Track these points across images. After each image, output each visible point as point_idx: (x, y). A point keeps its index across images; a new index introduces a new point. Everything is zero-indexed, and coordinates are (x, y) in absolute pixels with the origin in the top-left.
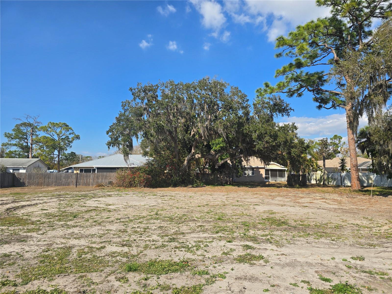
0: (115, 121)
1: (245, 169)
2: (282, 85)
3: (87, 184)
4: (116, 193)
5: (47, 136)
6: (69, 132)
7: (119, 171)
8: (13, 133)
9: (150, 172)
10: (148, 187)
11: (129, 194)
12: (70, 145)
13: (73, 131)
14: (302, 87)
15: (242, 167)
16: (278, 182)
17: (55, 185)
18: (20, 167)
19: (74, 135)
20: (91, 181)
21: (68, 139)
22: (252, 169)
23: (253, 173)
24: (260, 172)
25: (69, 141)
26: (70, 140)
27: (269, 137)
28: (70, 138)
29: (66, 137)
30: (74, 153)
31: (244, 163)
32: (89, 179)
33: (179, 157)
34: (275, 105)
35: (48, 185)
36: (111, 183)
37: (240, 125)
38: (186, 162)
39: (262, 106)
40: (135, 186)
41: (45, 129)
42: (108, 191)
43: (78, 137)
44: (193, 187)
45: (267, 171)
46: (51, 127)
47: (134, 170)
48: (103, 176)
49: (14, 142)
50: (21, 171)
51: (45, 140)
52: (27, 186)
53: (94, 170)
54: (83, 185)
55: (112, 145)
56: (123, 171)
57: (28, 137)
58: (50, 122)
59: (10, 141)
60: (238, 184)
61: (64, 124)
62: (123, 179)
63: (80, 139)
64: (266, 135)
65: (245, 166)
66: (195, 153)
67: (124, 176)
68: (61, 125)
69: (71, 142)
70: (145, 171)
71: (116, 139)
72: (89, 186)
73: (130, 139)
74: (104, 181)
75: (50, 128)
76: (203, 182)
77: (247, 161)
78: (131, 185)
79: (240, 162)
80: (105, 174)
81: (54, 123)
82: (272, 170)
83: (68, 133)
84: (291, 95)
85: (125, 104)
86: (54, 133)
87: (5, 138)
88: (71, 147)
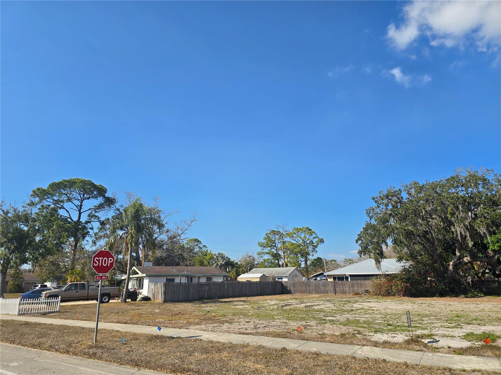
0: (362, 230)
3: (344, 292)
4: (375, 300)
5: (293, 243)
6: (313, 236)
7: (374, 278)
8: (265, 241)
9: (407, 280)
10: (408, 296)
11: (387, 302)
12: (315, 250)
13: (316, 234)
17: (316, 293)
18: (283, 276)
19: (317, 239)
20: (347, 289)
21: (313, 243)
25: (314, 246)
26: (315, 244)
28: (314, 242)
29: (310, 241)
30: (320, 258)
32: (345, 287)
35: (310, 293)
36: (367, 291)
38: (451, 267)
40: (393, 295)
41: (290, 235)
42: (367, 299)
43: (322, 241)
46: (295, 232)
47: (390, 277)
48: (358, 284)
49: (267, 250)
50: (285, 280)
51: (292, 247)
52: (293, 293)
53: (347, 278)
54: (340, 293)
55: (363, 254)
56: (377, 278)
57: (276, 244)
58: (295, 228)
59: (263, 250)
61: (307, 228)
62: (380, 286)
63: (324, 243)
66: (462, 256)
67: (380, 284)
68: (304, 230)
69: (316, 246)
70: (402, 279)
71: (366, 248)
72: (346, 294)
73: (380, 246)
74: (361, 290)
75: (295, 234)
78: (389, 294)
80: (360, 283)
81: (298, 229)
83: (311, 238)
85: (369, 211)
86: (299, 239)
87: (259, 247)
88: (316, 252)
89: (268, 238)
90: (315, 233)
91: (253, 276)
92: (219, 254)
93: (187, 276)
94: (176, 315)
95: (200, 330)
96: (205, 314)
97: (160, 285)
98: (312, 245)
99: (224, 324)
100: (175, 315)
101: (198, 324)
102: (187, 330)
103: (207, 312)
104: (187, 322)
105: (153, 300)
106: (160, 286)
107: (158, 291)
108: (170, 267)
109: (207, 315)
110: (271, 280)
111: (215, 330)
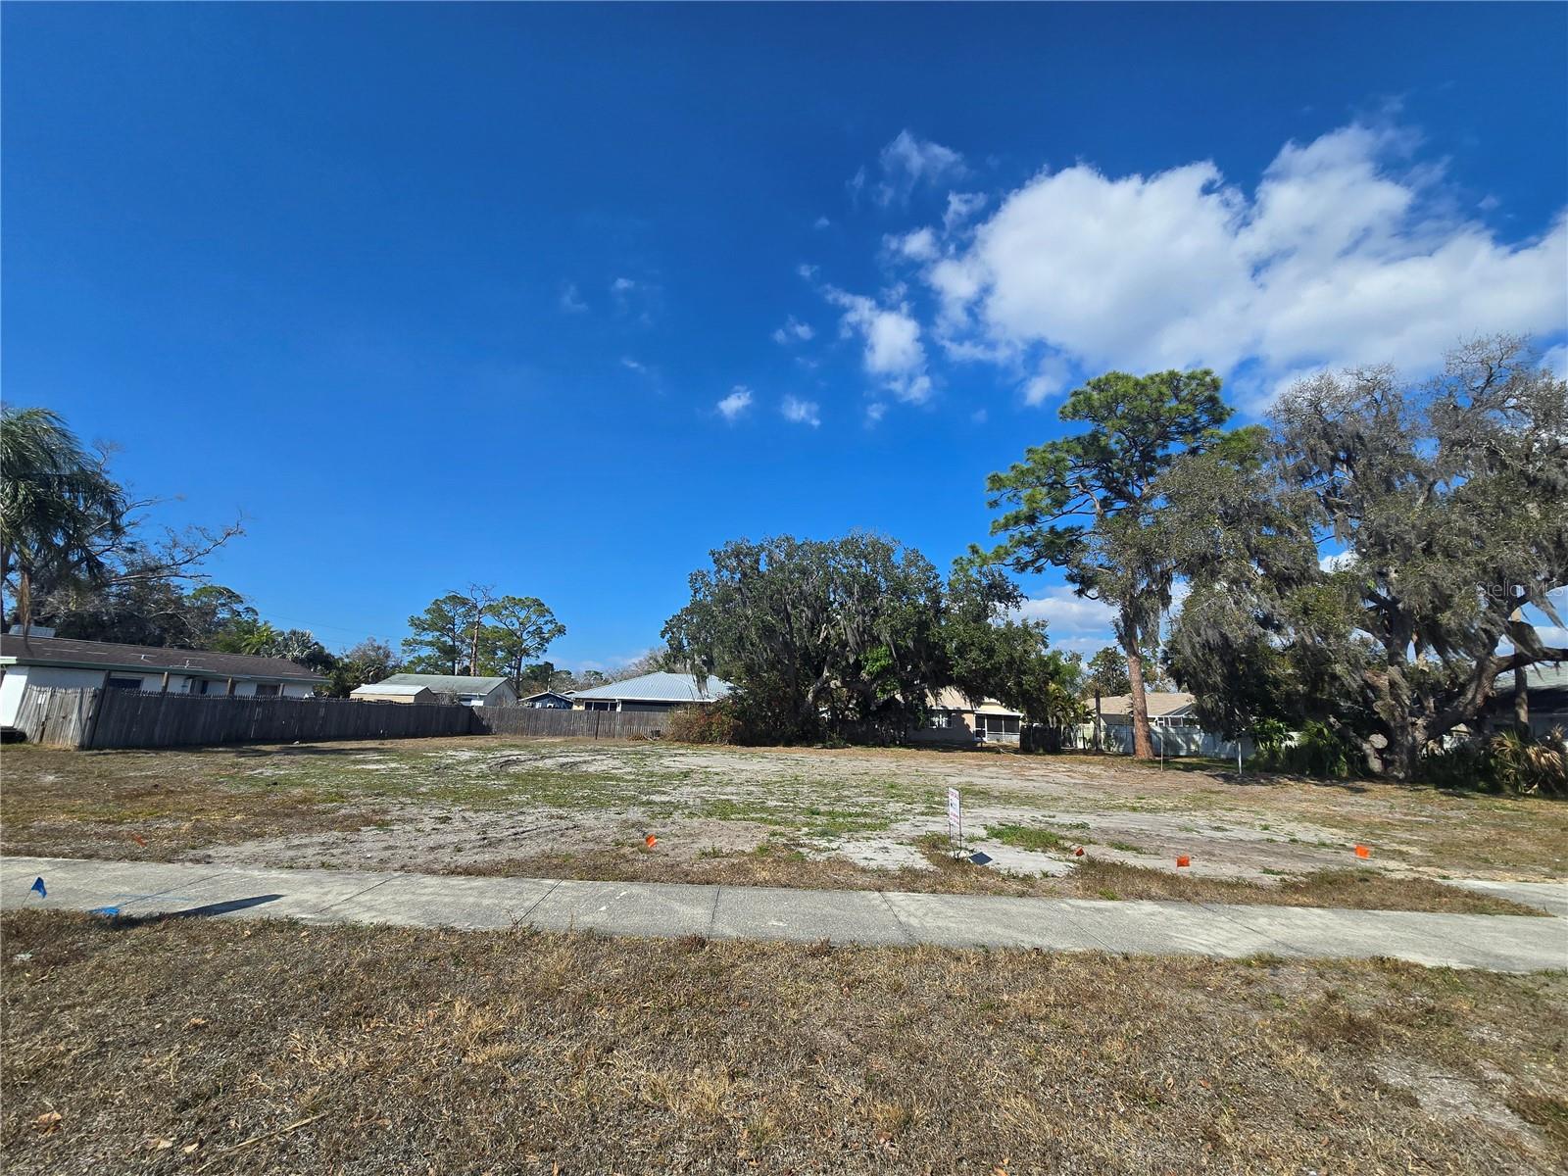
1: (933, 713)
2: (1002, 551)
3: (612, 734)
5: (499, 627)
6: (545, 619)
8: (428, 617)
12: (544, 647)
13: (553, 616)
14: (1040, 556)
15: (925, 707)
16: (1004, 742)
18: (474, 694)
19: (554, 626)
21: (542, 632)
22: (947, 712)
23: (949, 723)
24: (964, 719)
25: (542, 639)
26: (546, 636)
27: (978, 652)
28: (544, 631)
29: (537, 629)
30: (550, 664)
31: (930, 701)
33: (797, 686)
34: (990, 586)
36: (659, 733)
37: (923, 626)
38: (810, 696)
39: (966, 587)
41: (494, 610)
43: (561, 630)
44: (824, 747)
45: (980, 718)
46: (508, 606)
48: (641, 719)
49: (429, 637)
50: (477, 703)
51: (495, 635)
52: (496, 734)
53: (614, 706)
54: (605, 736)
56: (685, 709)
58: (507, 597)
59: (420, 635)
60: (919, 745)
61: (536, 600)
62: (688, 725)
63: (565, 634)
64: (972, 647)
65: (932, 706)
66: (831, 678)
67: (689, 721)
68: (528, 603)
69: (548, 640)
70: (730, 711)
72: (617, 738)
74: (647, 731)
76: (843, 739)
77: (937, 695)
78: (705, 739)
79: (922, 697)
80: (643, 716)
81: (515, 599)
82: (990, 717)
84: (1023, 570)
85: (695, 577)
86: (514, 620)
87: (411, 628)
88: (545, 651)
89: (437, 609)
90: (551, 613)
91: (400, 691)
92: (294, 633)
93: (190, 677)
94: (138, 796)
95: (269, 866)
96: (266, 793)
97: (79, 695)
98: (540, 637)
99: (359, 830)
100: (135, 796)
101: (246, 835)
102: (201, 870)
103: (269, 785)
104: (195, 827)
105: (36, 741)
106: (78, 700)
107: (62, 714)
108: (126, 646)
109: (272, 797)
110: (446, 702)
111: (335, 861)
